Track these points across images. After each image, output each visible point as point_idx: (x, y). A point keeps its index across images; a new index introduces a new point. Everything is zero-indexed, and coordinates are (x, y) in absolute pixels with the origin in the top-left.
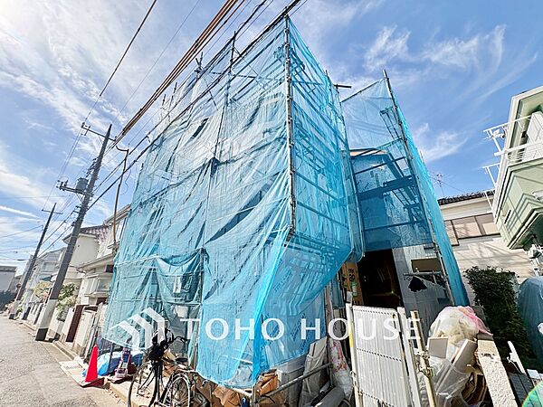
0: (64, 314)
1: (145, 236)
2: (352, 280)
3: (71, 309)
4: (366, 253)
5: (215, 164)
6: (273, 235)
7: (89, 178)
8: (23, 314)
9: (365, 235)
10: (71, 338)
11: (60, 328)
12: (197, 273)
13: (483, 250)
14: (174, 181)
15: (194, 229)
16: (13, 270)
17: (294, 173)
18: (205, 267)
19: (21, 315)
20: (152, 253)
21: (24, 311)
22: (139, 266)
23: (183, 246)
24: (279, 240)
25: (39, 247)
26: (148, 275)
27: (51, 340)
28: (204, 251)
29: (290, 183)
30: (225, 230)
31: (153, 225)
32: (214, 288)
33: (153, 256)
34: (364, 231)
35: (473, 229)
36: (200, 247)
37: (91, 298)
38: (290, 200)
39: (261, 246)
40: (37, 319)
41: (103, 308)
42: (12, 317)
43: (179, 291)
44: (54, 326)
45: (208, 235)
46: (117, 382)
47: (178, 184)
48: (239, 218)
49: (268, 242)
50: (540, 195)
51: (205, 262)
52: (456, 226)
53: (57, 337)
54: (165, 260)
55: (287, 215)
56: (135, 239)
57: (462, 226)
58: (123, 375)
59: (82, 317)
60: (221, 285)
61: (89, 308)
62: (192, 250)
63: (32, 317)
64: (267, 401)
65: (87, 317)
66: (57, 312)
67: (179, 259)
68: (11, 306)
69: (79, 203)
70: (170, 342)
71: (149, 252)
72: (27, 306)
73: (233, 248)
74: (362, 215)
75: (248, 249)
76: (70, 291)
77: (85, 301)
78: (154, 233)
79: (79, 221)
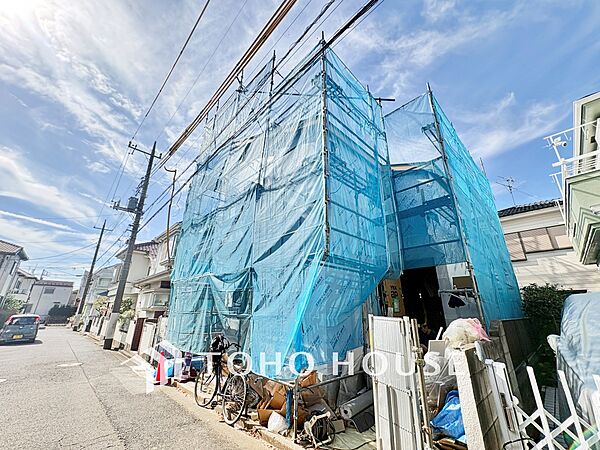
0: (125, 326)
1: (198, 255)
2: (394, 296)
3: (132, 322)
4: (404, 271)
5: (259, 190)
6: (312, 257)
7: (139, 197)
8: (85, 326)
9: (403, 254)
10: (135, 346)
11: (123, 338)
12: (247, 289)
13: (556, 265)
14: (222, 205)
15: (243, 249)
16: (70, 285)
17: (328, 202)
18: (254, 283)
19: (84, 328)
20: (206, 271)
21: (86, 324)
22: (194, 282)
23: (233, 265)
24: (317, 260)
25: (93, 264)
26: (204, 291)
27: (116, 349)
28: (252, 270)
29: (324, 212)
30: (271, 251)
31: (205, 245)
32: (262, 303)
33: (208, 273)
34: (403, 249)
35: (544, 242)
36: (248, 266)
37: (148, 312)
38: (325, 227)
39: (301, 266)
40: (100, 331)
41: (163, 321)
42: (75, 329)
43: (230, 305)
44: (117, 337)
45: (255, 256)
46: (182, 382)
47: (227, 207)
48: (283, 240)
49: (307, 262)
50: (596, 209)
51: (253, 280)
52: (523, 239)
53: (122, 347)
54: (218, 277)
55: (322, 240)
56: (189, 258)
57: (531, 238)
58: (187, 377)
59: (144, 328)
60: (268, 300)
61: (150, 321)
62: (242, 269)
63: (94, 329)
64: (308, 392)
65: (148, 329)
66: (119, 324)
67: (231, 277)
68: (72, 319)
69: (132, 222)
70: (227, 348)
71: (203, 270)
72: (88, 319)
73: (278, 267)
74: (401, 234)
75: (291, 269)
76: (130, 305)
77: (143, 315)
78: (206, 252)
79: (133, 238)
